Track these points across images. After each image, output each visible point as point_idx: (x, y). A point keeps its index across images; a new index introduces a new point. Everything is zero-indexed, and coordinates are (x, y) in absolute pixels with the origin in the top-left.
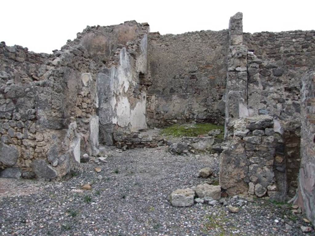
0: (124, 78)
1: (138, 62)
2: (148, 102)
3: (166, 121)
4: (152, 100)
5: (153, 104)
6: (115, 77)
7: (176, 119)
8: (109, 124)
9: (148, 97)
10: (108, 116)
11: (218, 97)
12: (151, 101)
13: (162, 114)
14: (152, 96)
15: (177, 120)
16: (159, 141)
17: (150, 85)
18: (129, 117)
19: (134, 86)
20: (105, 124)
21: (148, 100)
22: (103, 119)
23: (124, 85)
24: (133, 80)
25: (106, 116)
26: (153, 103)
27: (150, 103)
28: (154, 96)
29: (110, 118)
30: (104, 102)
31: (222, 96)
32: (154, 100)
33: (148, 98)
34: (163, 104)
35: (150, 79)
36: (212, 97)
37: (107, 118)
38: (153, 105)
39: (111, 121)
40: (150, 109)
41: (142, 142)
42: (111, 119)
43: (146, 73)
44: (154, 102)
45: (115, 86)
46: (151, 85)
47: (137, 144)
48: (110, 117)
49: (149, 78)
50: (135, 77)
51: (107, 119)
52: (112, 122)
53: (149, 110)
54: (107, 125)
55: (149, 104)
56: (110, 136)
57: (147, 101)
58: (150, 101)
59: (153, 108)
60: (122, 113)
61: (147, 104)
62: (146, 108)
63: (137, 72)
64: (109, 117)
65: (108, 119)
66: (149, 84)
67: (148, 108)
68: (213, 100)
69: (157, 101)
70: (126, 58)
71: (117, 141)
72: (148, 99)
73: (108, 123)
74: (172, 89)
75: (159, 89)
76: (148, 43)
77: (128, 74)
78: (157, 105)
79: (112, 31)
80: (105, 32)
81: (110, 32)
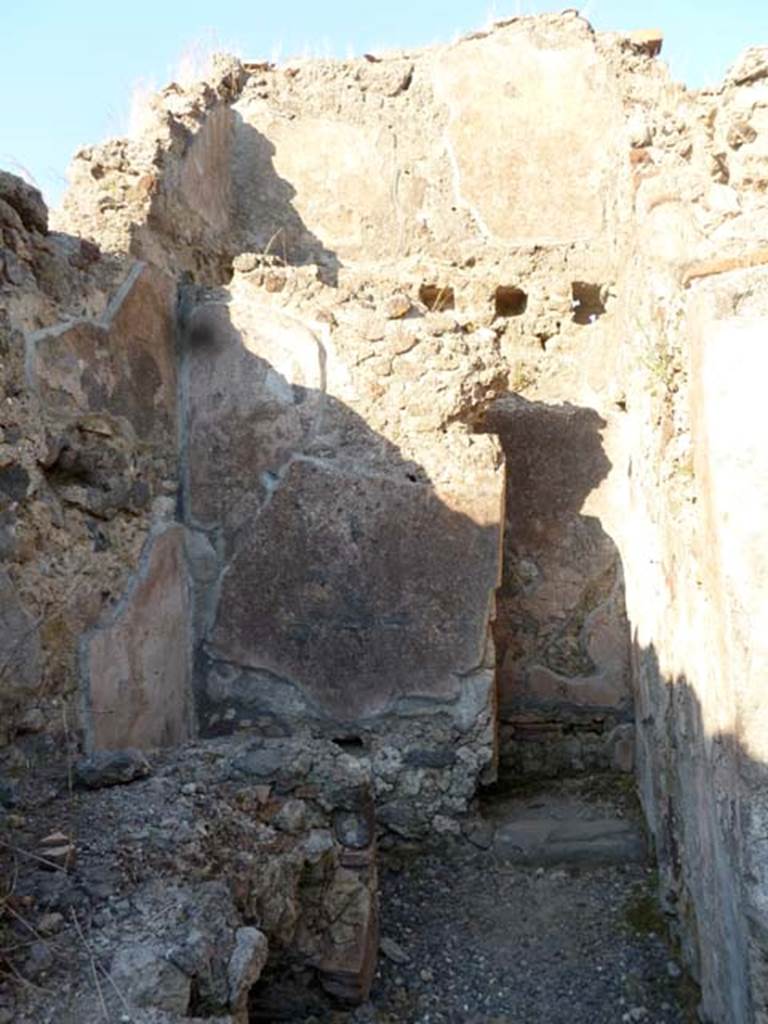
79: (405, 86)
80: (356, 91)
81: (388, 91)
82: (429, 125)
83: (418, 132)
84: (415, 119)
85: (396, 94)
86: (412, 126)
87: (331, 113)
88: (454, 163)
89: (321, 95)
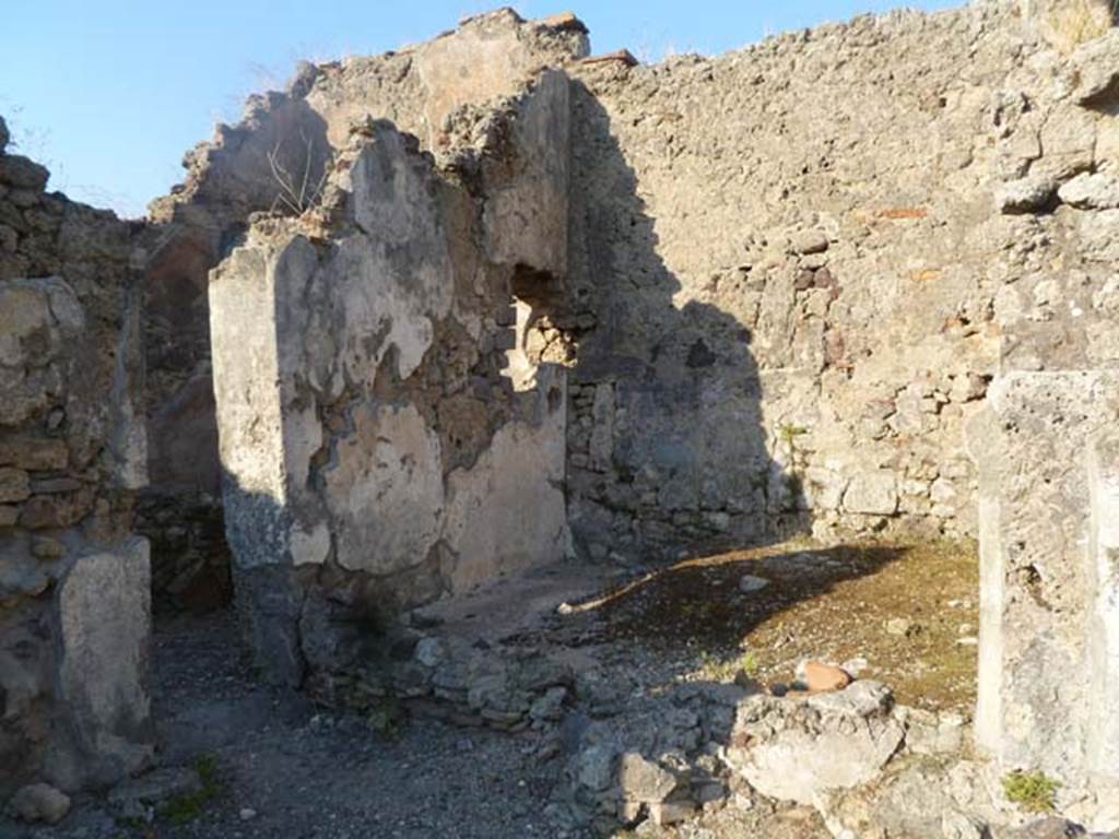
0: (390, 296)
1: (501, 211)
2: (579, 416)
3: (670, 521)
4: (597, 405)
5: (604, 428)
6: (306, 293)
7: (723, 509)
8: (276, 566)
9: (576, 389)
10: (267, 518)
11: (963, 386)
12: (591, 415)
13: (648, 481)
14: (594, 385)
15: (732, 515)
16: (542, 691)
17: (587, 329)
18: (437, 514)
19: (473, 341)
20: (255, 563)
21: (577, 408)
22: (243, 536)
23: (394, 337)
24: (464, 308)
25: (260, 520)
26: (602, 422)
27: (585, 421)
28: (609, 387)
29: (276, 535)
30: (243, 441)
31: (988, 379)
32: (609, 408)
33: (577, 397)
34: (654, 425)
35: (584, 299)
36: (928, 388)
37: (262, 530)
38: (601, 434)
39: (281, 552)
40: (587, 453)
41: (439, 692)
42: (281, 538)
43: (563, 266)
44: (609, 420)
45: (314, 348)
46: (594, 327)
47: (412, 698)
48: (278, 527)
49: (582, 292)
50: (480, 290)
51: (262, 540)
52: (288, 554)
53: (583, 457)
54: (261, 570)
55: (582, 430)
56: (283, 636)
57: (573, 416)
58: (586, 410)
59: (603, 448)
60: (380, 496)
61: (575, 428)
62: (569, 452)
63: (491, 265)
64: (270, 528)
65: (269, 538)
66: (583, 325)
67: (579, 451)
68: (931, 405)
69: (621, 411)
70: (400, 193)
71: (317, 667)
72: (580, 402)
73: (270, 560)
74: (699, 347)
75: (634, 351)
76: (574, 113)
77: (426, 275)
78: (622, 432)
79: (404, 75)
80: (375, 81)
81: (394, 79)
82: (417, 102)
83: (410, 108)
84: (408, 98)
85: (399, 81)
86: (406, 103)
87: (360, 98)
88: (430, 128)
89: (355, 86)
